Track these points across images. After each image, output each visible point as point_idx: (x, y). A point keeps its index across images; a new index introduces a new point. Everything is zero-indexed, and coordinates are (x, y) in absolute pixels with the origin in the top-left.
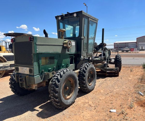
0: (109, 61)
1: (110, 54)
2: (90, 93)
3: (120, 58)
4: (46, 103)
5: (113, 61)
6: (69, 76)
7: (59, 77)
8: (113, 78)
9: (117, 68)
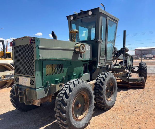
0: (131, 69)
1: (133, 62)
2: (110, 110)
3: (145, 66)
4: (52, 123)
5: (136, 69)
6: (81, 89)
7: (68, 91)
8: (137, 90)
9: (142, 78)
